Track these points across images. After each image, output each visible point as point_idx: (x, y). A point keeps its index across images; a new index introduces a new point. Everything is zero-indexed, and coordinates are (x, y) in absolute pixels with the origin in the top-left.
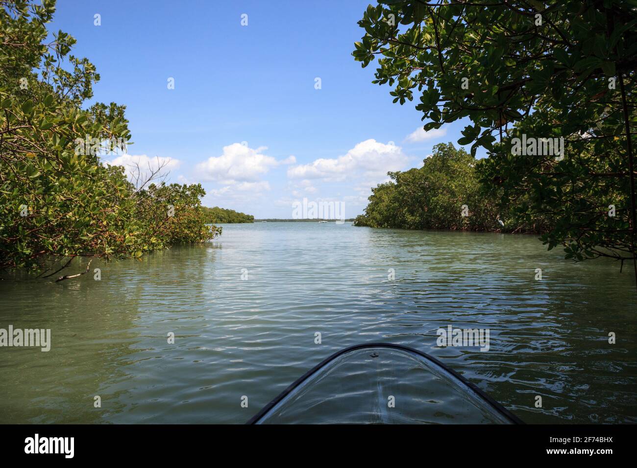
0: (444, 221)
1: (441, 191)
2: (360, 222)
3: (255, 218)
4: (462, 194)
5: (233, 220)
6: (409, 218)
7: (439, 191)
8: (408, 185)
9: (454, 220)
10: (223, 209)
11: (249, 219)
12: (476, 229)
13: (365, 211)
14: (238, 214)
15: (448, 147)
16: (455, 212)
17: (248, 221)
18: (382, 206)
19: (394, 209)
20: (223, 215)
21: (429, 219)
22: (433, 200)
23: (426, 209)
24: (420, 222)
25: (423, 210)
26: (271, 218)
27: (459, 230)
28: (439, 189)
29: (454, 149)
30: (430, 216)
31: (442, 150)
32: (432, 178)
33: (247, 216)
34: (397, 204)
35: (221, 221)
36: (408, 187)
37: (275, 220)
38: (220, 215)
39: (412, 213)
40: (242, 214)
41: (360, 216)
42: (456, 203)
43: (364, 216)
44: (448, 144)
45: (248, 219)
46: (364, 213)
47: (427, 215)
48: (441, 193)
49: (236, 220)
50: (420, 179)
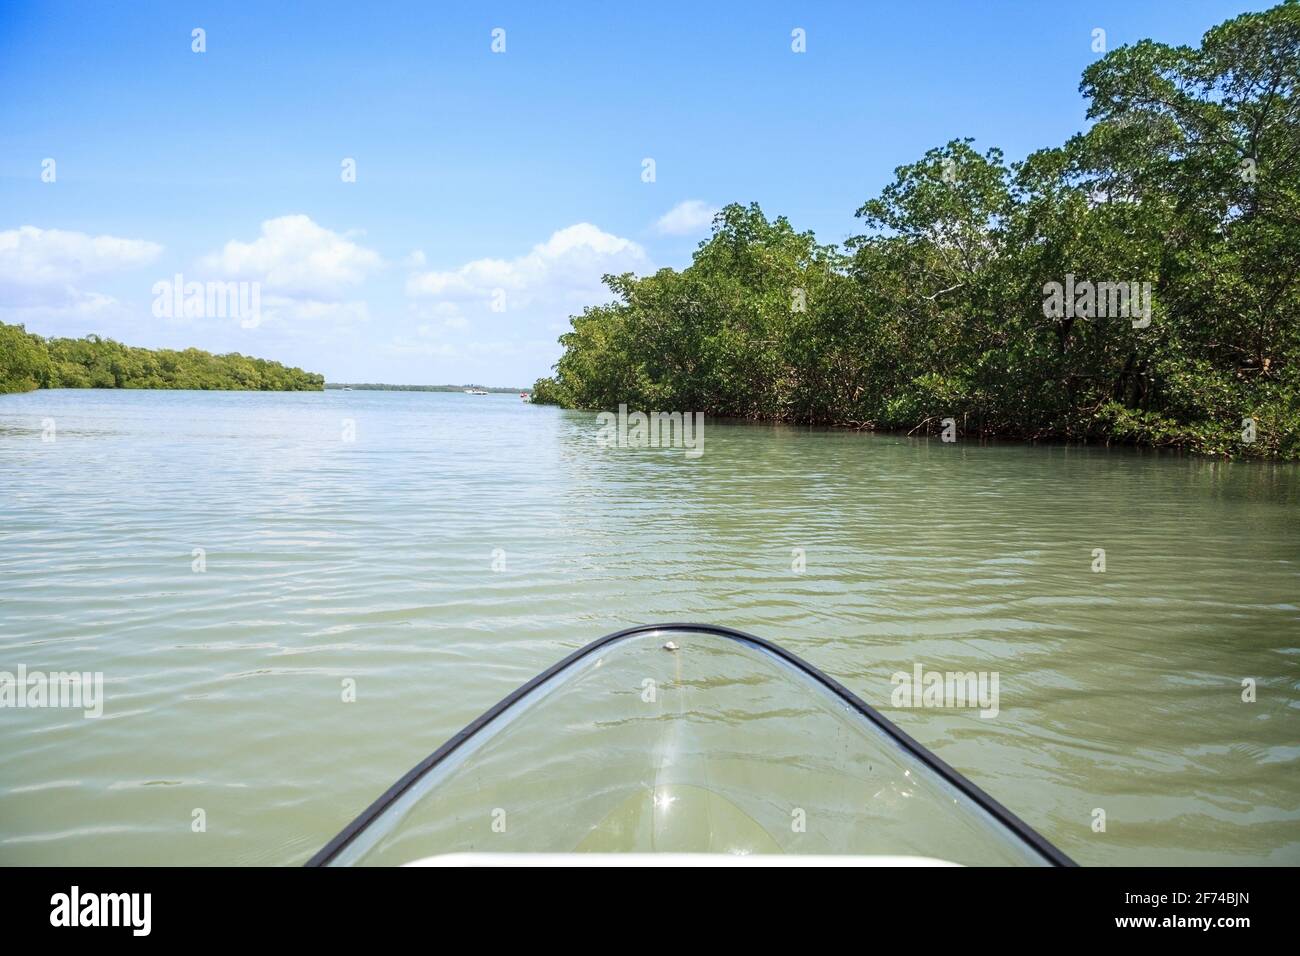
0: (730, 397)
1: (729, 323)
2: (542, 396)
3: (327, 381)
4: (779, 330)
5: (273, 384)
6: (649, 388)
7: (724, 322)
8: (650, 307)
9: (755, 397)
10: (250, 357)
11: (314, 383)
12: (808, 418)
13: (555, 369)
14: (288, 371)
15: (749, 214)
16: (759, 377)
17: (310, 386)
18: (589, 359)
19: (616, 365)
20: (247, 372)
21: (697, 390)
22: (706, 343)
23: (691, 366)
24: (673, 397)
25: (684, 368)
26: (372, 382)
27: (765, 420)
28: (723, 316)
29: (764, 221)
30: (700, 385)
31: (734, 222)
32: (708, 288)
33: (307, 375)
34: (623, 354)
35: (244, 384)
36: (649, 312)
37: (381, 388)
38: (240, 370)
39: (655, 375)
40: (297, 370)
41: (545, 382)
42: (764, 351)
43: (553, 382)
44: (749, 207)
45: (311, 382)
46: (554, 375)
47: (690, 382)
48: (729, 327)
49: (278, 384)
50: (678, 293)
